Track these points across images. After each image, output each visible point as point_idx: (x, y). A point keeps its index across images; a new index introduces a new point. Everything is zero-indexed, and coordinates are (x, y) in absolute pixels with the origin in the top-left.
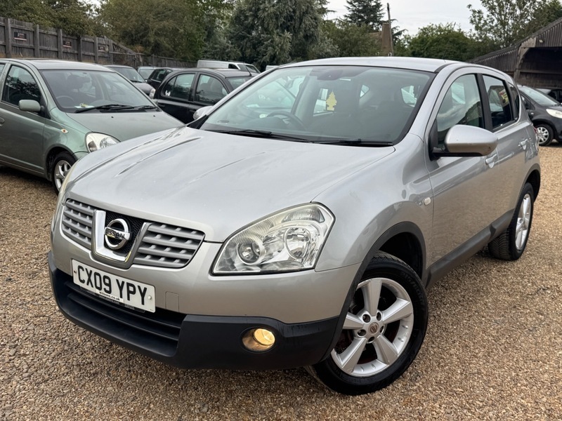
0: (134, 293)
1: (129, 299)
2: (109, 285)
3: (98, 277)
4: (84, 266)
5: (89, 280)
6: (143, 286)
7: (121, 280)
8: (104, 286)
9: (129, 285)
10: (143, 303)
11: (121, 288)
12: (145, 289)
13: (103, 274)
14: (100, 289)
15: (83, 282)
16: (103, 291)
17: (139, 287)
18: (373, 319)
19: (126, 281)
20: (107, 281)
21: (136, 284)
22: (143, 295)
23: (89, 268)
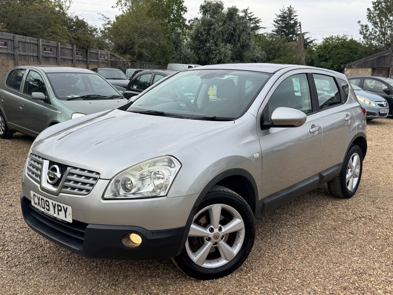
0: (61, 210)
1: (58, 215)
2: (48, 206)
3: (43, 201)
4: (36, 194)
5: (39, 203)
6: (65, 206)
7: (54, 202)
8: (46, 207)
9: (58, 205)
10: (66, 217)
11: (54, 208)
12: (67, 208)
13: (45, 199)
14: (44, 208)
15: (36, 204)
16: (45, 209)
17: (63, 207)
18: (216, 230)
19: (57, 203)
20: (47, 203)
21: (62, 205)
22: (66, 211)
23: (39, 196)
